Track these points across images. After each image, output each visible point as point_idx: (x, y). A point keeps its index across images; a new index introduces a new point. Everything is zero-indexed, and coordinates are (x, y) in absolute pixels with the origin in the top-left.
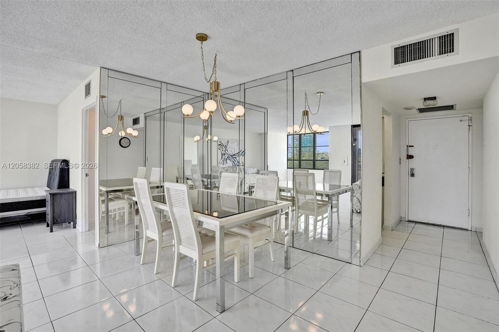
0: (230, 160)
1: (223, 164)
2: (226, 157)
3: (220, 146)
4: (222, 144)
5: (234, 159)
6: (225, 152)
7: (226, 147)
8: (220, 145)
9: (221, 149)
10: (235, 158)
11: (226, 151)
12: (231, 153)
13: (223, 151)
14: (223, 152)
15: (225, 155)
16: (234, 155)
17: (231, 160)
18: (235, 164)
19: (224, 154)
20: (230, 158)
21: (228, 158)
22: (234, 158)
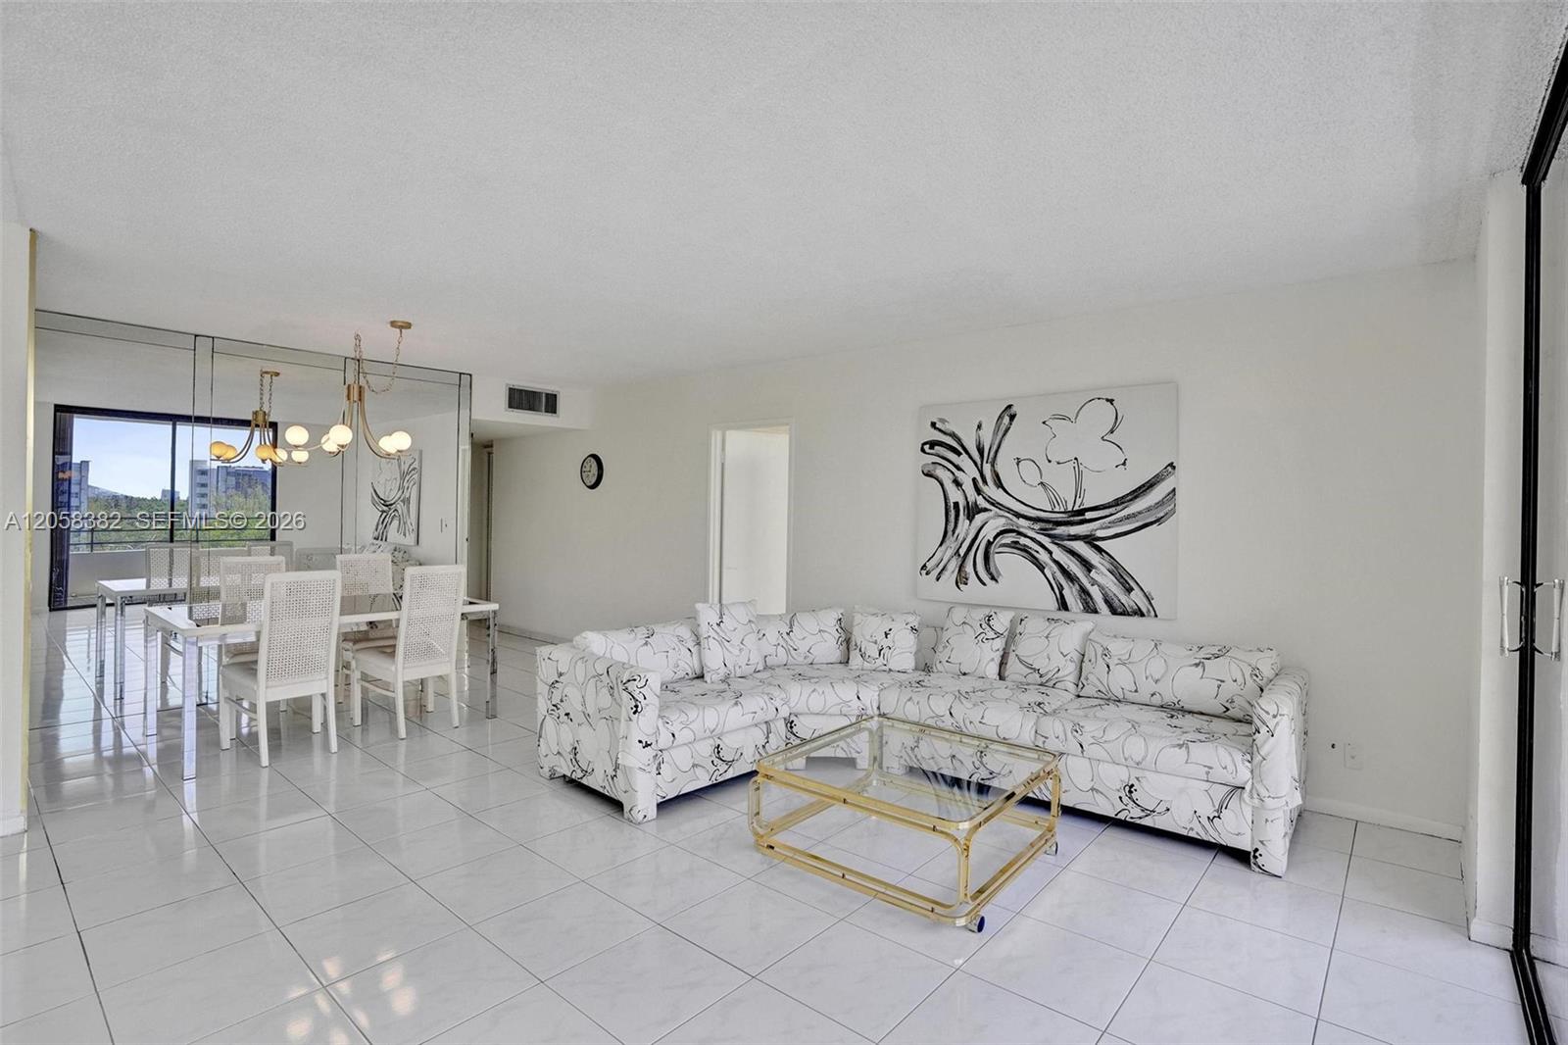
0: (1025, 550)
1: (961, 580)
2: (988, 533)
3: (937, 448)
4: (953, 436)
5: (1080, 547)
6: (979, 491)
7: (985, 455)
8: (933, 444)
9: (940, 472)
10: (1090, 540)
11: (991, 490)
12: (1040, 501)
13: (957, 483)
14: (955, 496)
15: (979, 518)
16: (1078, 515)
17: (1043, 556)
18: (1084, 591)
19: (973, 511)
20: (1023, 541)
21: (1008, 539)
22: (1076, 538)
